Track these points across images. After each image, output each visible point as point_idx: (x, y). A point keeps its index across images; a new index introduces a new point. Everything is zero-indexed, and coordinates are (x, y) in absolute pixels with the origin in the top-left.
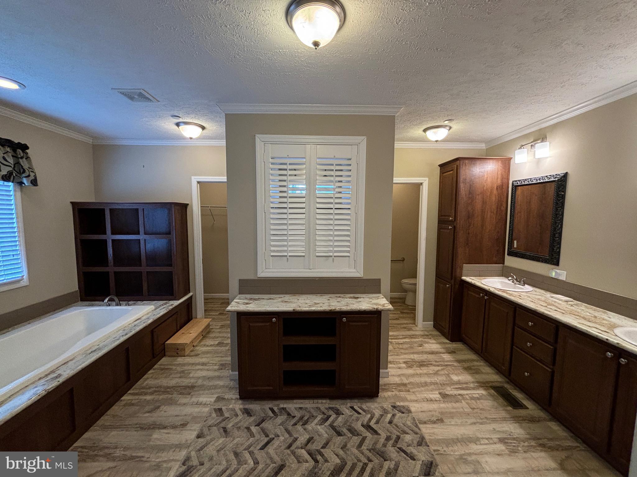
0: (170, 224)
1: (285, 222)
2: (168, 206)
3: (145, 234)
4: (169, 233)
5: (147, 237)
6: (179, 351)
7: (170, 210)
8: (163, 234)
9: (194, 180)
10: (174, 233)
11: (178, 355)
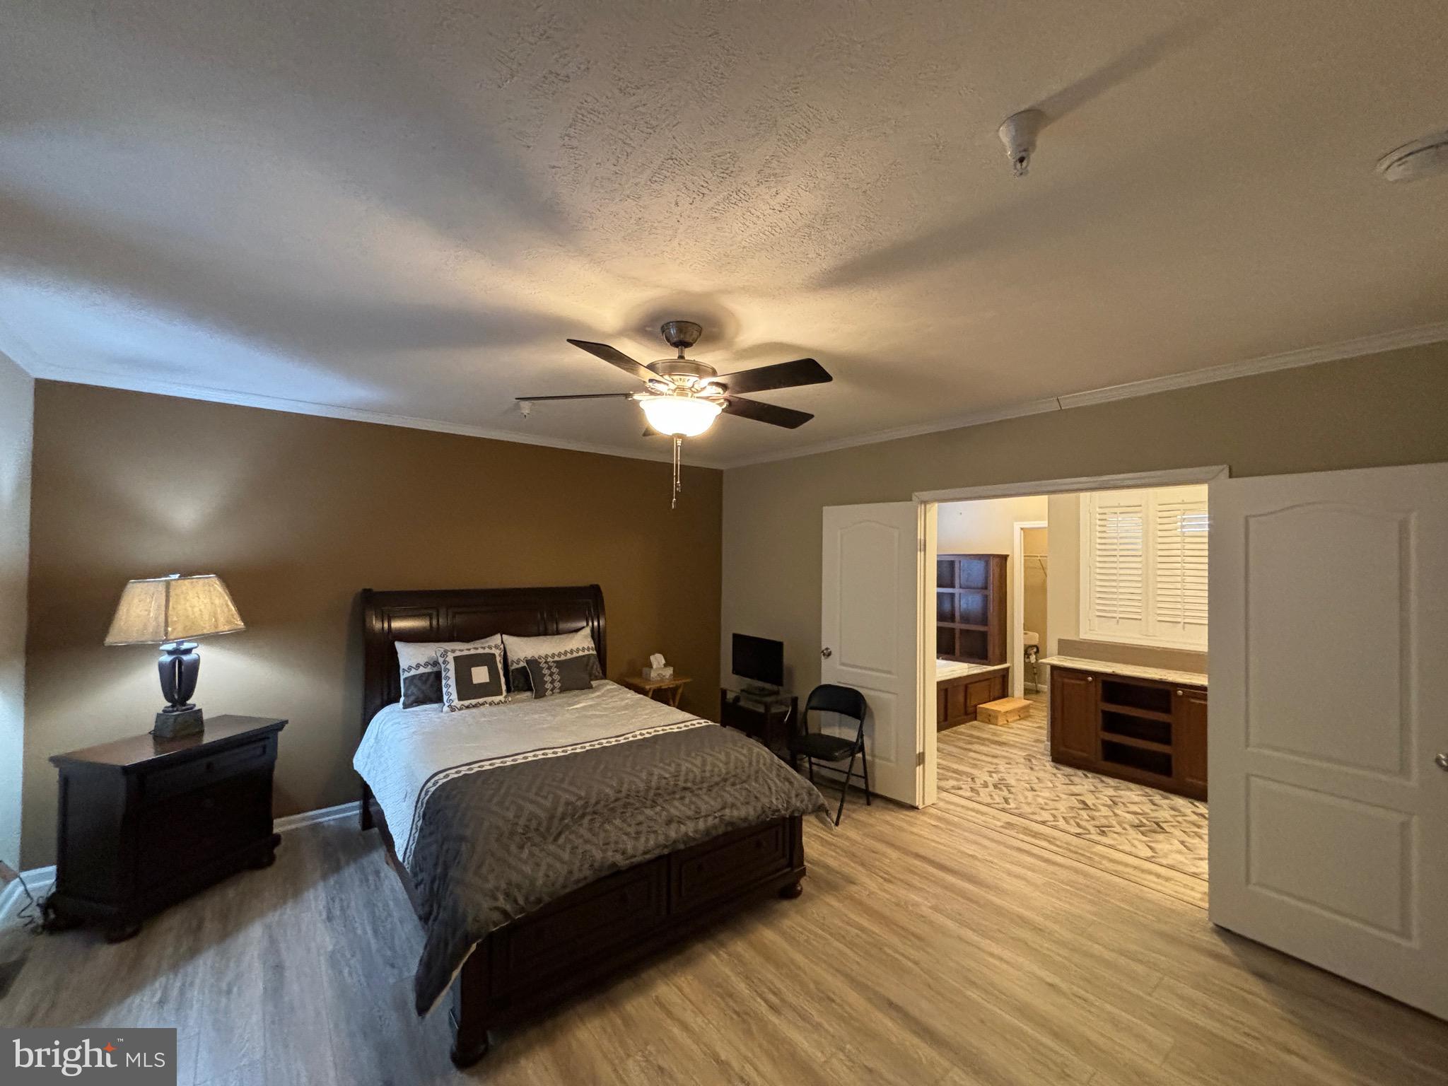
0: (986, 578)
1: (1114, 578)
2: (986, 558)
3: (961, 587)
4: (986, 588)
5: (961, 591)
6: (991, 718)
7: (987, 563)
8: (978, 588)
9: (1017, 526)
10: (991, 587)
11: (989, 722)
